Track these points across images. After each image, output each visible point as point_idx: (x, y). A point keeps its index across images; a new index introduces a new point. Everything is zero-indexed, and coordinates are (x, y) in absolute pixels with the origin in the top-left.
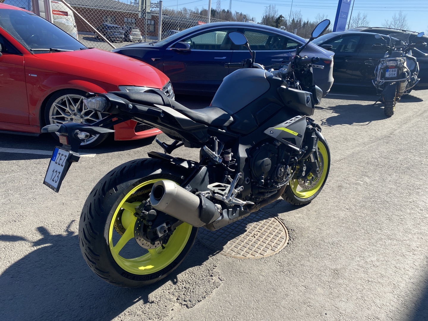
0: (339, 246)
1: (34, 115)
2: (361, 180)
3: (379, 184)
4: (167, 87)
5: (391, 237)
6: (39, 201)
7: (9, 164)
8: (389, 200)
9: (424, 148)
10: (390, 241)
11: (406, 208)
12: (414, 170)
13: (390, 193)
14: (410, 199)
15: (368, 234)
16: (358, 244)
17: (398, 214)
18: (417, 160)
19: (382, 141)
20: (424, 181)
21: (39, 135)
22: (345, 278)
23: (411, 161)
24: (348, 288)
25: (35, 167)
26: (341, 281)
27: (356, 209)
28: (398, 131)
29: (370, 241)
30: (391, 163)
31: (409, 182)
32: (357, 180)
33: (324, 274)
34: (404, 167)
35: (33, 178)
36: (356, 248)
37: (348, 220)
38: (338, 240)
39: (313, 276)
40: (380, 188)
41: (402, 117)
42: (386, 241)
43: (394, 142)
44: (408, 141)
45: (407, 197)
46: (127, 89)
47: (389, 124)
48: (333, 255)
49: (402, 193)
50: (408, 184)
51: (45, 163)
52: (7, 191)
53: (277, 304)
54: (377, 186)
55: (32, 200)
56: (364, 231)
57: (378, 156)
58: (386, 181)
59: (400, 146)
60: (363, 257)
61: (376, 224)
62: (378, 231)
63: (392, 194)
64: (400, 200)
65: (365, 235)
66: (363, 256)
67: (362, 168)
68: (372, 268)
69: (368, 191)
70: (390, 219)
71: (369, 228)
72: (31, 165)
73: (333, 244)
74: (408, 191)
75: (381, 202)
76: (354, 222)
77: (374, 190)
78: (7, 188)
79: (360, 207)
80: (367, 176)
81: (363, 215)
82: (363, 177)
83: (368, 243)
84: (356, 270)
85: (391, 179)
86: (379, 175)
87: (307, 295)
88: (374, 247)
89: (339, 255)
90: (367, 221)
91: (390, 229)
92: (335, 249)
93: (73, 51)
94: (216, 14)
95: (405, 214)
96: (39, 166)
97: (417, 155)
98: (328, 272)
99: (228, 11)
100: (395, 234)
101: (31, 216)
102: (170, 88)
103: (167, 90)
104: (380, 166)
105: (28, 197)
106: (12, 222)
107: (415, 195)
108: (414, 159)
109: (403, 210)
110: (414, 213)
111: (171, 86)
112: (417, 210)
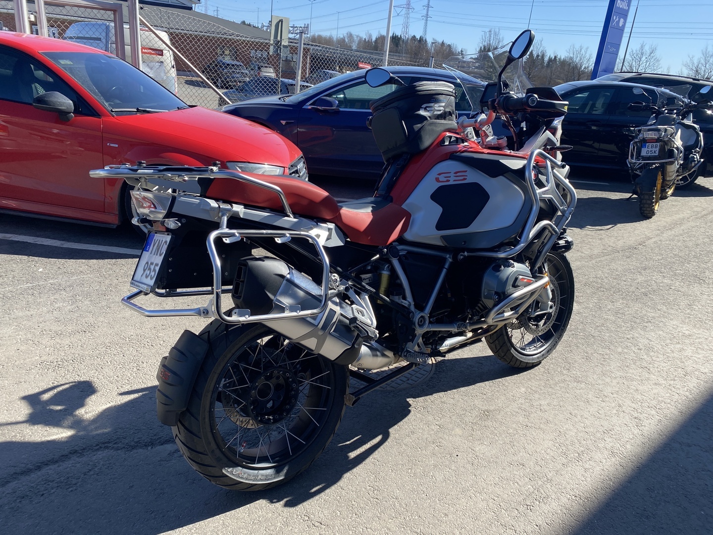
1: (111, 198)
3: (590, 313)
4: (296, 164)
8: (596, 334)
11: (618, 346)
12: (654, 297)
13: (602, 325)
14: (629, 334)
16: (529, 384)
17: (603, 353)
18: (665, 283)
19: (621, 254)
20: (662, 313)
21: (116, 226)
22: (496, 421)
23: (655, 284)
24: (496, 432)
26: (489, 424)
28: (653, 240)
31: (638, 312)
34: (640, 292)
36: (524, 389)
39: (453, 415)
40: (591, 318)
41: (669, 219)
43: (640, 257)
45: (627, 332)
47: (644, 230)
48: (490, 394)
49: (620, 327)
50: (635, 315)
55: (106, 308)
57: (606, 275)
58: (603, 309)
60: (530, 400)
61: (565, 362)
62: (564, 371)
63: (605, 327)
64: (613, 335)
65: (543, 375)
68: (537, 412)
70: (588, 358)
72: (105, 265)
74: (631, 324)
75: (584, 336)
85: (612, 307)
86: (596, 301)
87: (440, 435)
92: (493, 388)
93: (167, 111)
94: (401, 43)
95: (613, 353)
98: (475, 413)
99: (421, 39)
102: (301, 166)
103: (296, 169)
104: (602, 289)
105: (100, 305)
106: (81, 333)
107: (639, 330)
108: (661, 281)
109: (612, 347)
110: (627, 353)
111: (304, 163)
112: (633, 349)
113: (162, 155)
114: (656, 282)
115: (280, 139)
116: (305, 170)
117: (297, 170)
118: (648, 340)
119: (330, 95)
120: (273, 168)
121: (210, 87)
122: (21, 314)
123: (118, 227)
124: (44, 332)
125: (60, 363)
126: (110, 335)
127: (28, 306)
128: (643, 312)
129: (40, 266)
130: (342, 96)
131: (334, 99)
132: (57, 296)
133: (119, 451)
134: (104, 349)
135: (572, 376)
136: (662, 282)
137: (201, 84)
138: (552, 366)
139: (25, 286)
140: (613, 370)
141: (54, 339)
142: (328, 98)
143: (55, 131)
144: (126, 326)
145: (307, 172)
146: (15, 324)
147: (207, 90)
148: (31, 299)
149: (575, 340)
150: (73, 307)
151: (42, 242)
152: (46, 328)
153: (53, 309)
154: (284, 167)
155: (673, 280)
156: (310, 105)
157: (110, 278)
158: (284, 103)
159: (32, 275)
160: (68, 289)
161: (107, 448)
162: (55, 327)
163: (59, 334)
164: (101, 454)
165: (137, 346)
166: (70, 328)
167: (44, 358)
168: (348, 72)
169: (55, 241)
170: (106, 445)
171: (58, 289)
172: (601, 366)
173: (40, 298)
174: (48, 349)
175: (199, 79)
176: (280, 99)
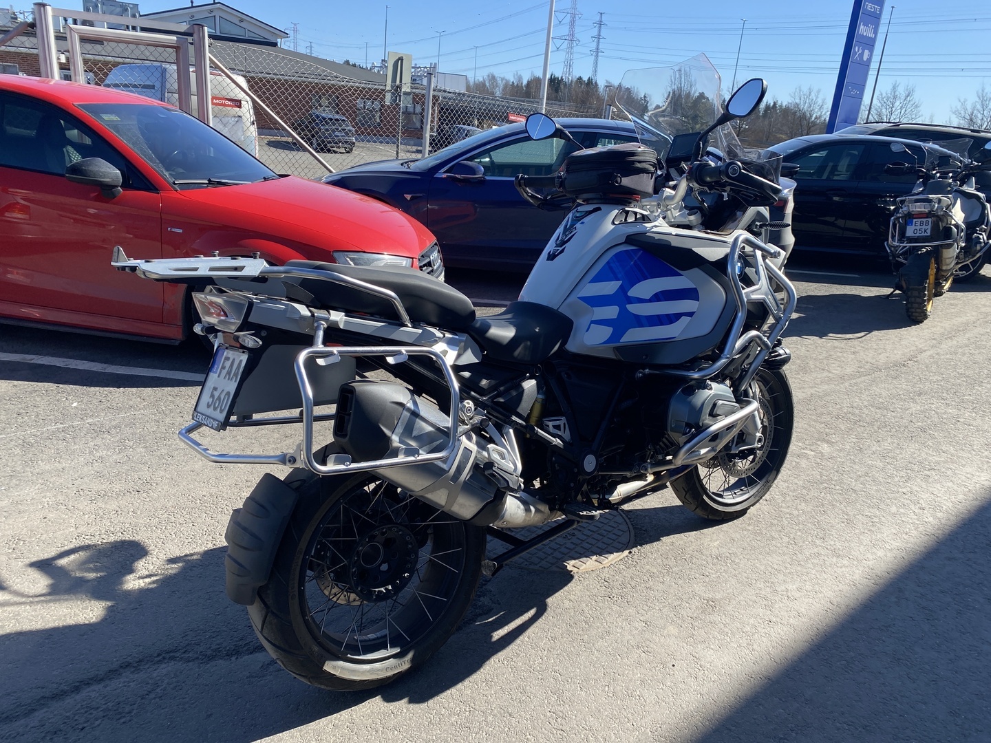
0: (729, 561)
1: (173, 304)
2: (812, 448)
3: (848, 458)
4: (428, 253)
5: (841, 552)
6: (178, 460)
7: (125, 395)
8: (859, 487)
9: (974, 391)
10: (835, 559)
11: (890, 504)
12: (936, 434)
13: (866, 474)
14: (906, 487)
15: (796, 544)
16: (768, 560)
17: (870, 514)
18: (950, 413)
19: (884, 373)
20: (949, 456)
21: (179, 342)
22: (725, 614)
23: (936, 416)
24: (726, 630)
25: (171, 402)
26: (716, 618)
27: (783, 501)
28: (928, 353)
29: (794, 558)
30: (889, 419)
31: (915, 455)
32: (804, 449)
33: (687, 605)
34: (915, 426)
35: (167, 420)
36: (762, 568)
37: (760, 520)
38: (730, 552)
39: (664, 607)
40: (849, 465)
41: (947, 324)
42: (826, 559)
43: (911, 377)
44: (944, 376)
45: (901, 483)
46: (350, 258)
47: (913, 339)
48: (714, 576)
49: (891, 477)
50: (911, 460)
51: (188, 396)
52: (122, 441)
53: (587, 645)
54: (843, 460)
55: (167, 457)
56: (787, 539)
57: (866, 403)
58: (865, 452)
59: (921, 386)
60: (772, 583)
62: (816, 541)
63: (869, 477)
64: (883, 489)
65: (787, 547)
66: (772, 580)
67: (823, 425)
68: (784, 601)
69: (820, 470)
70: (849, 522)
71: (799, 536)
72: (164, 397)
73: (717, 558)
74: (906, 473)
75: (842, 490)
76: (772, 524)
77: (833, 469)
78: (123, 437)
79: (793, 498)
80: (828, 442)
81: (796, 513)
82: (819, 443)
83: (789, 560)
84: (751, 603)
85: (878, 448)
86: (854, 440)
87: (648, 635)
88: (799, 568)
89: (724, 576)
90: (799, 523)
91: (844, 539)
92: (719, 567)
93: (250, 183)
94: (562, 87)
95: (884, 515)
96: (178, 400)
97: (954, 403)
98: (695, 603)
99: (589, 81)
100: (850, 548)
101: (165, 484)
102: (435, 256)
103: (428, 260)
104: (861, 423)
105: (159, 453)
106: (133, 493)
107: (919, 480)
108: (943, 411)
109: (883, 506)
110: (904, 514)
111: (439, 252)
112: (913, 508)
113: (243, 242)
114: (937, 413)
115: (404, 219)
116: (440, 261)
117: (430, 261)
118: (932, 495)
119: (471, 159)
120: (397, 260)
121: (305, 150)
122: (48, 467)
123: (182, 343)
124: (81, 493)
125: (104, 536)
126: (174, 496)
127: (58, 455)
128: (922, 455)
129: (74, 398)
130: (487, 159)
131: (477, 164)
132: (98, 441)
133: (191, 663)
134: (166, 515)
135: (829, 547)
136: (945, 413)
137: (293, 146)
138: (799, 534)
139: (53, 427)
140: (886, 538)
141: (95, 502)
142: (469, 163)
143: (92, 211)
144: (196, 483)
145: (442, 264)
146: (40, 481)
147: (301, 154)
148: (61, 445)
149: (829, 497)
150: (120, 456)
151: (76, 365)
152: (84, 487)
153: (93, 460)
154: (413, 258)
155: (960, 410)
156: (445, 172)
157: (172, 415)
158: (408, 170)
159: (63, 411)
160: (113, 431)
161: (173, 658)
162: (96, 486)
163: (102, 495)
164: (166, 668)
165: (212, 510)
166: (117, 487)
167: (82, 529)
168: (494, 127)
169: (94, 364)
170: (172, 654)
171: (99, 431)
172: (868, 532)
173: (75, 444)
174: (87, 516)
175: (290, 140)
176: (402, 164)
